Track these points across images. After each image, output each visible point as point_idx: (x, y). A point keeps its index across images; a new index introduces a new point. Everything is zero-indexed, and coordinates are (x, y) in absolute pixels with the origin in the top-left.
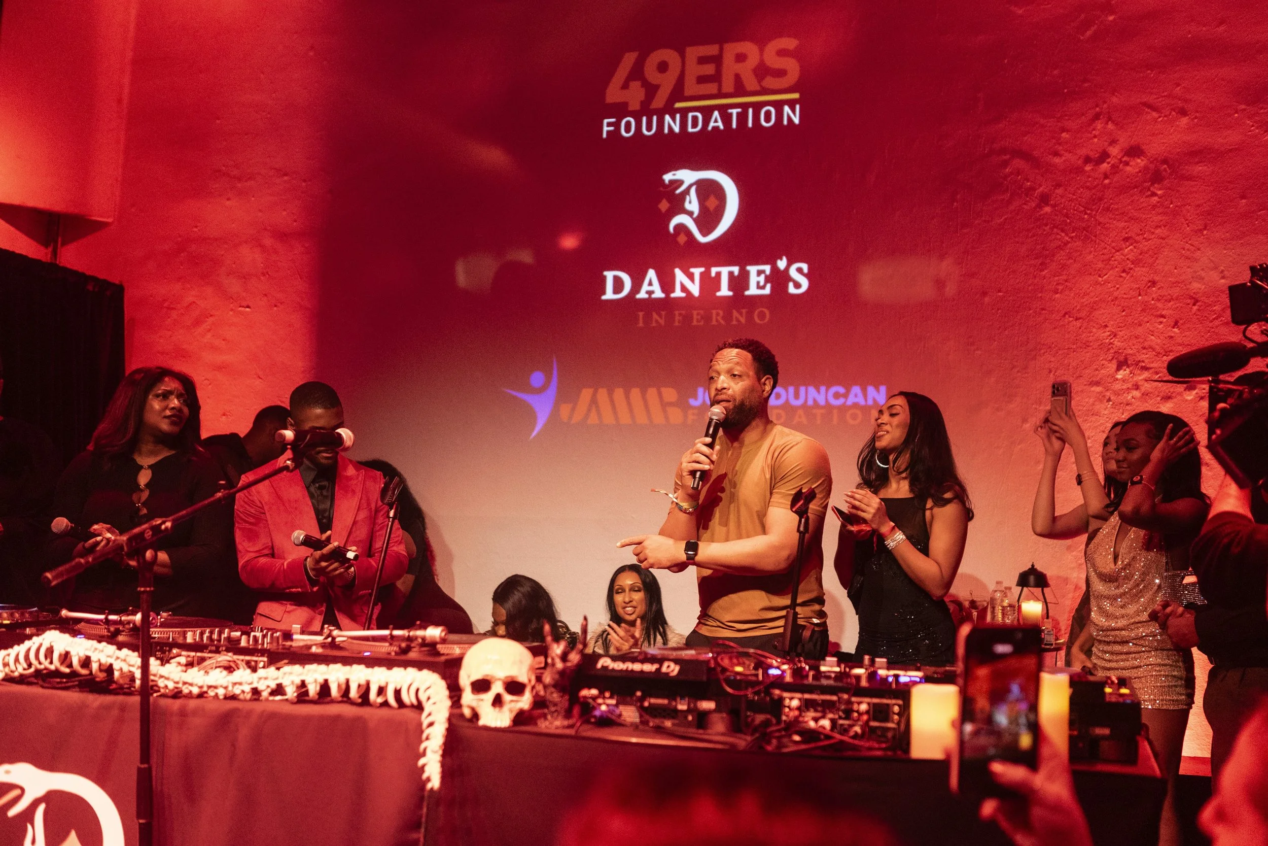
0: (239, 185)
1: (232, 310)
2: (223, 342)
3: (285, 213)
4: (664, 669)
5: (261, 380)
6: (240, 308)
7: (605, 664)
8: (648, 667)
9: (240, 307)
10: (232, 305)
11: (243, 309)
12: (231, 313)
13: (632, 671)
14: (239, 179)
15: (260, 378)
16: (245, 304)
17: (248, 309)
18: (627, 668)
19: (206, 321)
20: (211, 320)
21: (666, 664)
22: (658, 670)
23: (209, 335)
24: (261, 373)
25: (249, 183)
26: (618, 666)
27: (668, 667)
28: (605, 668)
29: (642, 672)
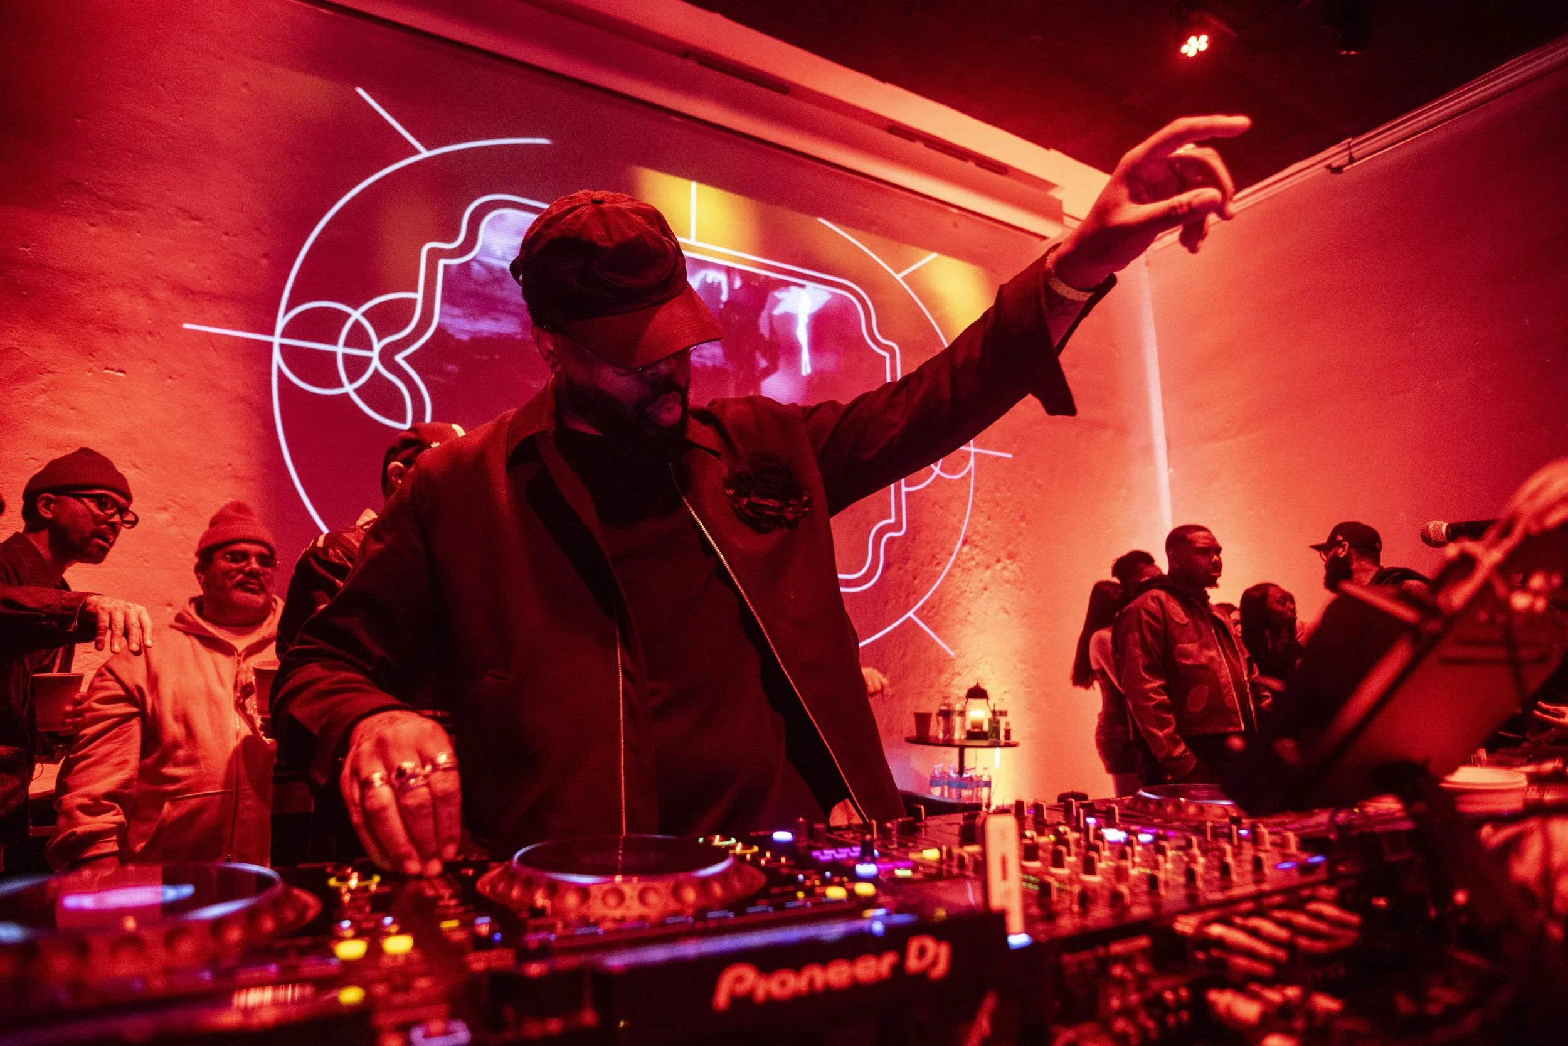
0: (114, 211)
1: (91, 370)
2: (71, 411)
3: (192, 265)
4: (913, 963)
5: (137, 470)
6: (107, 371)
7: (741, 988)
8: (869, 969)
9: (107, 369)
10: (91, 364)
11: (112, 372)
12: (89, 374)
13: (828, 989)
14: (115, 205)
15: (137, 468)
16: (115, 366)
17: (120, 374)
18: (811, 981)
19: (37, 379)
20: (51, 376)
21: (914, 947)
22: (899, 968)
23: (43, 398)
24: (138, 462)
25: (132, 214)
26: (783, 984)
27: (922, 952)
28: (742, 1002)
29: (856, 986)
